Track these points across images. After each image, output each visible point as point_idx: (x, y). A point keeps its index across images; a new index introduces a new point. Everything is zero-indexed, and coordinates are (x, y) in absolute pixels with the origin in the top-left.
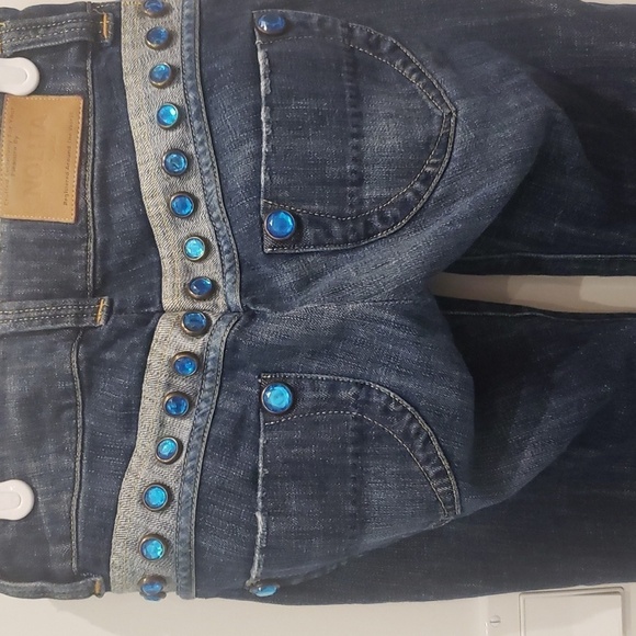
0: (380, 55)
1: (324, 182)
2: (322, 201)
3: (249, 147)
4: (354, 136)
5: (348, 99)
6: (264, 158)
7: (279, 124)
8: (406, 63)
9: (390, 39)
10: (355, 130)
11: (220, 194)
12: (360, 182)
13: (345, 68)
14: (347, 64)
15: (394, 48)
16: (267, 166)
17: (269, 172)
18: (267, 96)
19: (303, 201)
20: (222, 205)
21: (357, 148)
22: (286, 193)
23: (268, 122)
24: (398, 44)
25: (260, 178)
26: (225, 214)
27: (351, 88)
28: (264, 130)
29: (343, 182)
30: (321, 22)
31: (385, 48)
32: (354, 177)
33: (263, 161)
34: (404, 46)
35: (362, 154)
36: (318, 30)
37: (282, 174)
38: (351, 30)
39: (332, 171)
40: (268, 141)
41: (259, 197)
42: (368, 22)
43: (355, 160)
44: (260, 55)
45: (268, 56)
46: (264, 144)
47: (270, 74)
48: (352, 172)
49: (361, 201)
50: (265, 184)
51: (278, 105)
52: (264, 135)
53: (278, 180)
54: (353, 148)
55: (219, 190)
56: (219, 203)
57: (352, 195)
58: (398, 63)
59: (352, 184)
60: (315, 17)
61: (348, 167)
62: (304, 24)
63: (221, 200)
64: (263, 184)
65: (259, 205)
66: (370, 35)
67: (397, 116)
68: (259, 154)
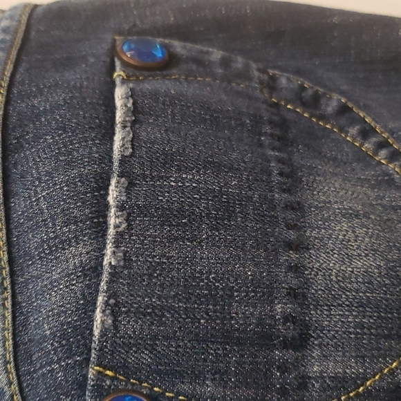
0: (322, 117)
1: (227, 337)
2: (220, 376)
3: (77, 255)
4: (290, 246)
5: (276, 178)
6: (105, 277)
7: (143, 211)
8: (366, 133)
9: (336, 96)
10: (292, 235)
11: (10, 343)
12: (301, 342)
13: (267, 129)
14: (271, 122)
15: (344, 110)
16: (112, 294)
17: (114, 310)
18: (123, 160)
19: (180, 375)
20: (11, 367)
21: (296, 269)
22: (146, 357)
23: (121, 207)
24: (350, 105)
25: (92, 320)
26: (15, 387)
27: (280, 161)
28: (112, 221)
29: (266, 339)
30: (225, 63)
31: (331, 107)
32: (290, 331)
33: (103, 285)
34: (360, 108)
35: (307, 284)
36: (220, 71)
37: (140, 313)
38: (273, 79)
39: (244, 314)
40: (117, 244)
41: (87, 360)
42: (298, 72)
43: (293, 294)
44: (120, 93)
45: (133, 94)
46: (109, 249)
47: (134, 123)
48: (287, 318)
49: (303, 383)
50: (103, 334)
51: (144, 177)
52: (111, 231)
53: (130, 326)
54: (290, 268)
55: (9, 336)
56: (6, 363)
57: (283, 368)
58: (354, 131)
59: (285, 345)
60: (217, 55)
61: (279, 308)
62: (199, 61)
63: (10, 357)
64: (96, 332)
65: (85, 377)
66: (303, 88)
67: (366, 216)
68: (97, 269)
